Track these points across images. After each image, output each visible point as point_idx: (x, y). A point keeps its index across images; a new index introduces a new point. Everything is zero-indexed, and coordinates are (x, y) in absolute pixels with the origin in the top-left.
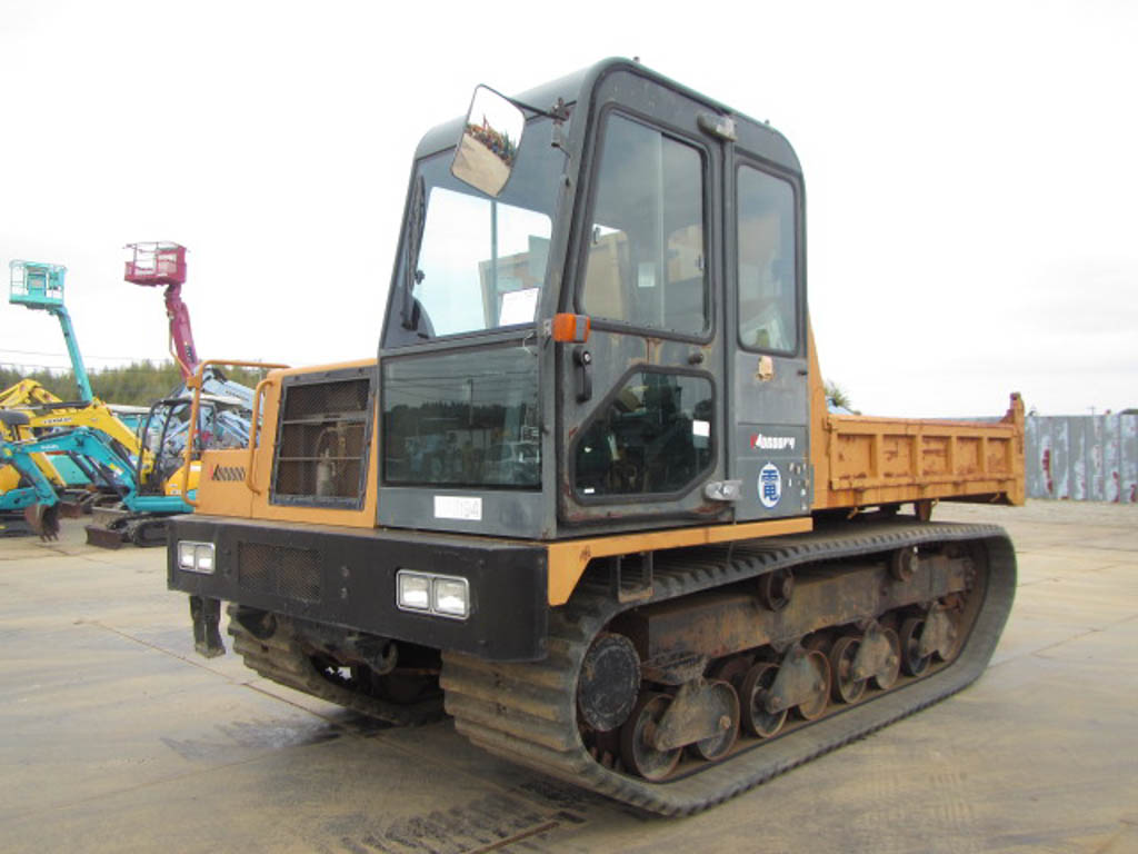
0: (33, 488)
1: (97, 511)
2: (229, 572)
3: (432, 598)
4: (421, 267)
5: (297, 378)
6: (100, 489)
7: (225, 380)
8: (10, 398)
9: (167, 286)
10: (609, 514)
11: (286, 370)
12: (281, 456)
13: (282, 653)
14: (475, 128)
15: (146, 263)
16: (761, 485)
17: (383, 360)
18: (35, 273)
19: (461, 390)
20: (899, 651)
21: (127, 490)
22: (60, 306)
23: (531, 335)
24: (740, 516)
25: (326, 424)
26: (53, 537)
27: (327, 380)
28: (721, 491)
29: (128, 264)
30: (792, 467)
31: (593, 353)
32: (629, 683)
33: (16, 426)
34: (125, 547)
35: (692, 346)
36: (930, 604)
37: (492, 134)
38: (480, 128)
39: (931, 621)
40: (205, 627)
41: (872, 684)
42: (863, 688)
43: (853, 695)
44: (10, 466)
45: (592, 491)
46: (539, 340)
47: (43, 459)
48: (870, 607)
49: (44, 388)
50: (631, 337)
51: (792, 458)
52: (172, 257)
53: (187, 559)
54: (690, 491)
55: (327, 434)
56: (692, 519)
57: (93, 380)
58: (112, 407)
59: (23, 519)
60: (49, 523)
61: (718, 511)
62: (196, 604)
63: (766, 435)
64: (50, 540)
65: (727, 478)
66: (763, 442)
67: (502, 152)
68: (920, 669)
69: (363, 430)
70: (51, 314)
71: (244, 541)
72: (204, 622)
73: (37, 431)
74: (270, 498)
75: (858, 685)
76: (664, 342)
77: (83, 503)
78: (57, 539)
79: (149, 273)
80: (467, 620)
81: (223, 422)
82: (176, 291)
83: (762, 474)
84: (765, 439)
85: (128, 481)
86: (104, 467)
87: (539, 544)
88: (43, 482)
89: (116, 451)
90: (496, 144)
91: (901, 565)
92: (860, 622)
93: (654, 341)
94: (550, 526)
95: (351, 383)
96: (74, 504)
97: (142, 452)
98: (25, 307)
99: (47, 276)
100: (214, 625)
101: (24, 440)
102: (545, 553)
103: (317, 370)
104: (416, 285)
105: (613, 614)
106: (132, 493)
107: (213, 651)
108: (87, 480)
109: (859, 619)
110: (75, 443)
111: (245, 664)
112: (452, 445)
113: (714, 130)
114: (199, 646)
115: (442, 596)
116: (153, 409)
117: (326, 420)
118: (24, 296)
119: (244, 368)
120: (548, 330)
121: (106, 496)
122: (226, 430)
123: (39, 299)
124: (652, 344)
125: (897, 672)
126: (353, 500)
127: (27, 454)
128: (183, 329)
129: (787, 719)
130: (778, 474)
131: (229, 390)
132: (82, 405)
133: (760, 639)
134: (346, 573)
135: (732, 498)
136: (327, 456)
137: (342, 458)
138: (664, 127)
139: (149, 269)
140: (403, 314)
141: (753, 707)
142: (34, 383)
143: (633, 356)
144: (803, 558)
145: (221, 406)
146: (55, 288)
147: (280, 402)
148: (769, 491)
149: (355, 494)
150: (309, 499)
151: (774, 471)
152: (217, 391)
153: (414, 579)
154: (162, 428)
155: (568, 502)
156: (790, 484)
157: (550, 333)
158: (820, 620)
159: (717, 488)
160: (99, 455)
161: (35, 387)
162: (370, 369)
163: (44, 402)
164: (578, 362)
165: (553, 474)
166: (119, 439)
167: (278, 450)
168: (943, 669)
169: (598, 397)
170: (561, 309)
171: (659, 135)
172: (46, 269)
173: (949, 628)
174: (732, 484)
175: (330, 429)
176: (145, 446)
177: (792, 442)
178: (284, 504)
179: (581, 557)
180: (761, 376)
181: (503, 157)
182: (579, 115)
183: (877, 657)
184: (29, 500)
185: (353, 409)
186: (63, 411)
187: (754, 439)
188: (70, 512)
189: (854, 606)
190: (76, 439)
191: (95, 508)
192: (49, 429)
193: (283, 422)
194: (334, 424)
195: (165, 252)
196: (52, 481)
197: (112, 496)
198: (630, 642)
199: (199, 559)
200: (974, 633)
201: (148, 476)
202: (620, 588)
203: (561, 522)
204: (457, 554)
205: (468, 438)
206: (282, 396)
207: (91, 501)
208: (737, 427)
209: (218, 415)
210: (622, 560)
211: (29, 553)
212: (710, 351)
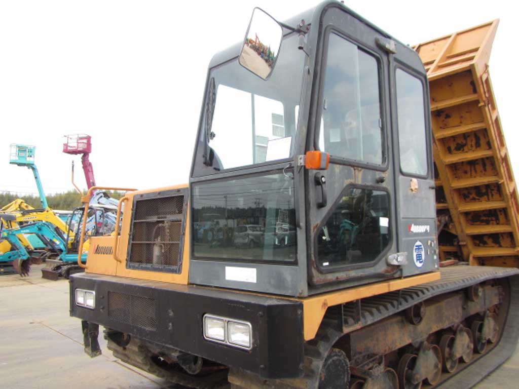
0: (17, 251)
1: (48, 261)
2: (103, 308)
3: (227, 334)
4: (213, 130)
5: (142, 196)
6: (50, 250)
7: (109, 197)
8: (10, 208)
9: (82, 155)
10: (337, 278)
11: (135, 192)
12: (133, 240)
13: (134, 352)
14: (251, 41)
15: (73, 144)
16: (415, 254)
17: (192, 184)
18: (22, 149)
19: (238, 201)
20: (472, 340)
21: (61, 251)
22: (33, 164)
23: (288, 166)
24: (405, 273)
25: (158, 222)
26: (26, 274)
27: (159, 197)
28: (397, 260)
29: (65, 145)
30: (429, 242)
31: (326, 177)
32: (344, 378)
33: (10, 221)
34: (60, 279)
35: (377, 173)
36: (485, 313)
37: (261, 45)
38: (254, 42)
39: (486, 322)
40: (90, 339)
41: (461, 360)
42: (457, 364)
43: (452, 367)
44: (6, 241)
45: (327, 264)
46: (295, 169)
47: (23, 237)
48: (458, 317)
49: (26, 203)
50: (346, 167)
51: (429, 237)
52: (85, 141)
53: (80, 299)
54: (380, 260)
55: (159, 228)
56: (382, 277)
57: (48, 199)
58: (56, 211)
59: (12, 266)
60: (25, 267)
61: (395, 271)
62: (85, 325)
63: (416, 224)
64: (25, 276)
65: (398, 251)
66: (415, 229)
67: (266, 58)
68: (482, 349)
69: (180, 224)
70: (29, 168)
71: (111, 291)
72: (89, 336)
73: (21, 223)
74: (126, 265)
75: (454, 362)
76: (363, 170)
77: (42, 257)
78: (28, 275)
79: (74, 148)
80: (251, 350)
81: (107, 217)
82: (86, 157)
83: (415, 248)
84: (415, 226)
85: (62, 247)
86: (51, 240)
87: (297, 300)
88: (21, 248)
89: (58, 233)
90: (263, 52)
91: (473, 294)
92: (453, 326)
93: (358, 169)
94: (303, 288)
95: (173, 198)
96: (37, 257)
97: (69, 232)
98: (16, 165)
99: (27, 151)
100: (95, 338)
101: (13, 228)
102: (301, 306)
103: (153, 191)
104: (210, 141)
105: (337, 338)
106: (64, 253)
107: (95, 353)
108: (44, 246)
109: (453, 324)
110: (37, 229)
111: (114, 355)
112: (217, 226)
113: (385, 47)
114: (87, 350)
115: (233, 333)
116: (74, 212)
117: (159, 220)
118: (16, 160)
119: (119, 191)
120: (301, 162)
121: (53, 253)
122: (109, 221)
123: (23, 161)
124: (357, 171)
125: (472, 351)
126: (174, 267)
127: (15, 235)
128: (90, 174)
129: (422, 386)
130: (422, 247)
131: (111, 202)
132: (42, 211)
133: (407, 341)
134: (171, 314)
135: (402, 264)
136: (159, 240)
137: (168, 242)
138: (359, 43)
139: (74, 147)
140: (204, 156)
141: (405, 381)
142: (21, 200)
143: (347, 179)
144: (432, 294)
145: (107, 210)
146: (31, 156)
147: (132, 210)
148: (419, 257)
149: (176, 264)
150: (149, 266)
151: (421, 246)
152: (106, 203)
153: (215, 321)
154: (79, 220)
155: (314, 272)
156: (429, 253)
157: (303, 164)
158: (435, 326)
159: (394, 258)
160: (49, 235)
161: (22, 202)
162: (184, 189)
163: (26, 209)
164: (318, 182)
165: (305, 254)
166: (59, 227)
167: (131, 237)
168: (493, 349)
169: (329, 205)
170: (307, 149)
171: (356, 47)
172: (27, 148)
173: (494, 325)
174: (402, 255)
175: (160, 225)
176: (70, 229)
177: (428, 228)
178: (134, 268)
179: (322, 306)
180: (412, 190)
181: (267, 61)
182: (314, 31)
183: (463, 345)
184: (16, 256)
185: (173, 213)
186: (35, 213)
187: (410, 227)
188: (35, 261)
189: (451, 318)
190: (38, 227)
191: (47, 260)
192: (27, 222)
193: (134, 221)
194: (163, 222)
195: (81, 139)
196: (27, 248)
197: (55, 253)
198: (344, 353)
199: (87, 300)
200: (506, 327)
201: (72, 244)
202: (343, 324)
203: (311, 285)
204: (243, 307)
205: (226, 223)
206: (133, 207)
207: (46, 256)
208: (402, 220)
209: (105, 214)
210: (344, 306)
211: (14, 283)
212: (387, 175)
